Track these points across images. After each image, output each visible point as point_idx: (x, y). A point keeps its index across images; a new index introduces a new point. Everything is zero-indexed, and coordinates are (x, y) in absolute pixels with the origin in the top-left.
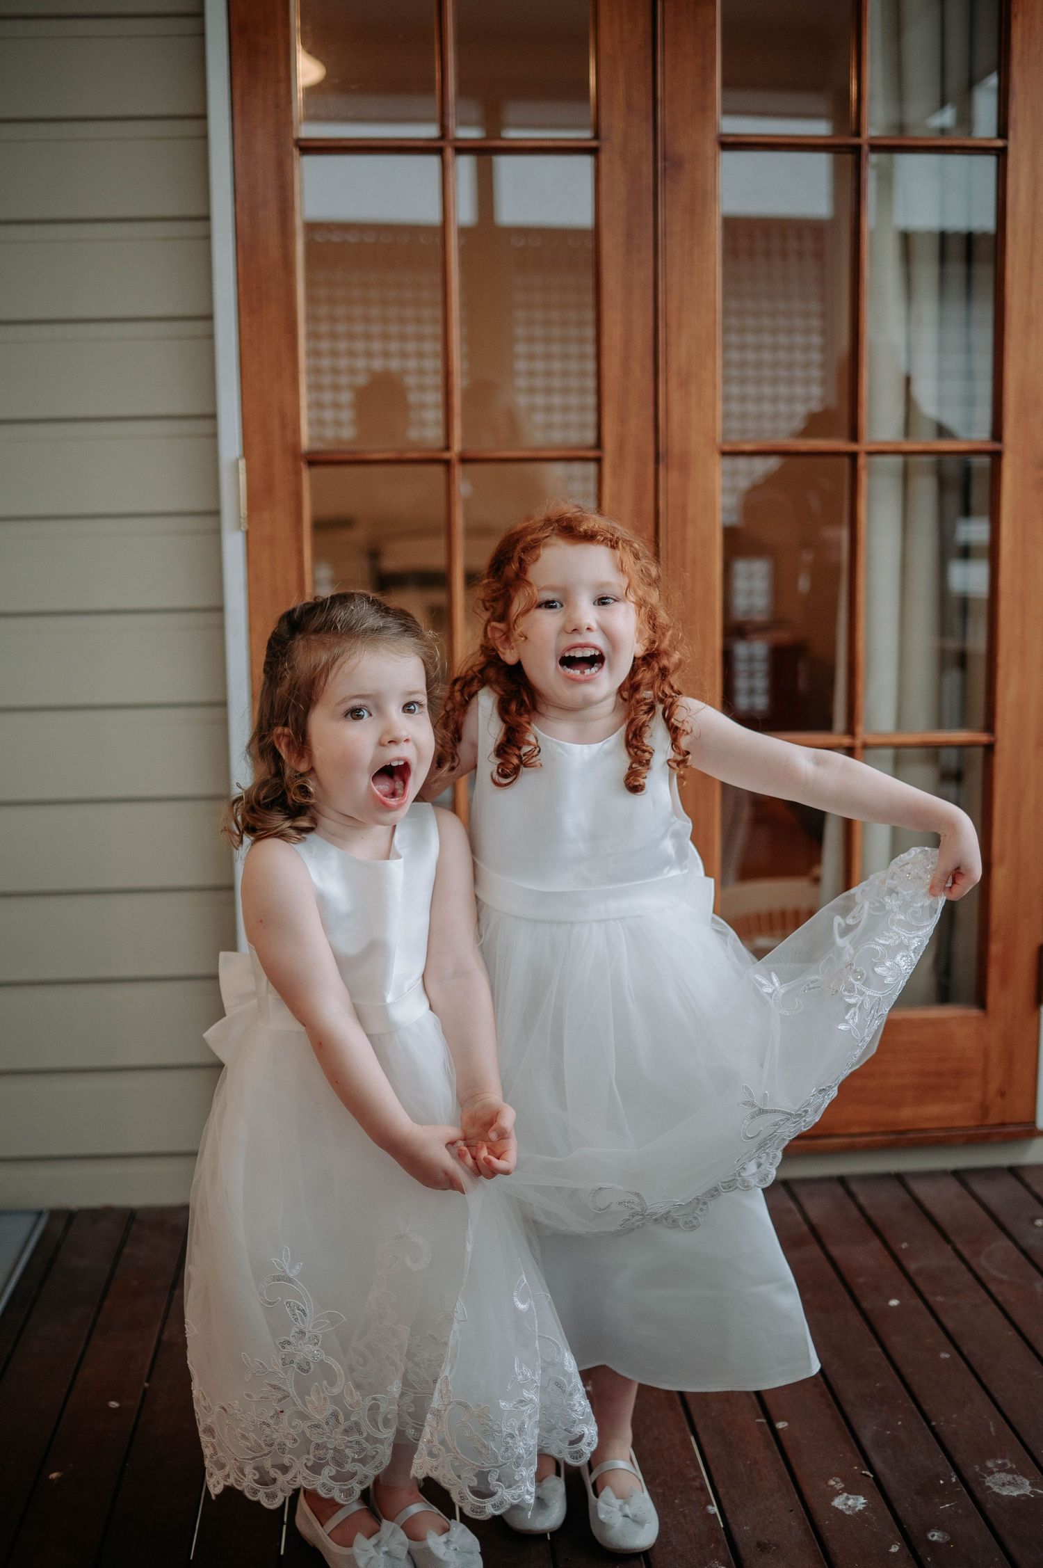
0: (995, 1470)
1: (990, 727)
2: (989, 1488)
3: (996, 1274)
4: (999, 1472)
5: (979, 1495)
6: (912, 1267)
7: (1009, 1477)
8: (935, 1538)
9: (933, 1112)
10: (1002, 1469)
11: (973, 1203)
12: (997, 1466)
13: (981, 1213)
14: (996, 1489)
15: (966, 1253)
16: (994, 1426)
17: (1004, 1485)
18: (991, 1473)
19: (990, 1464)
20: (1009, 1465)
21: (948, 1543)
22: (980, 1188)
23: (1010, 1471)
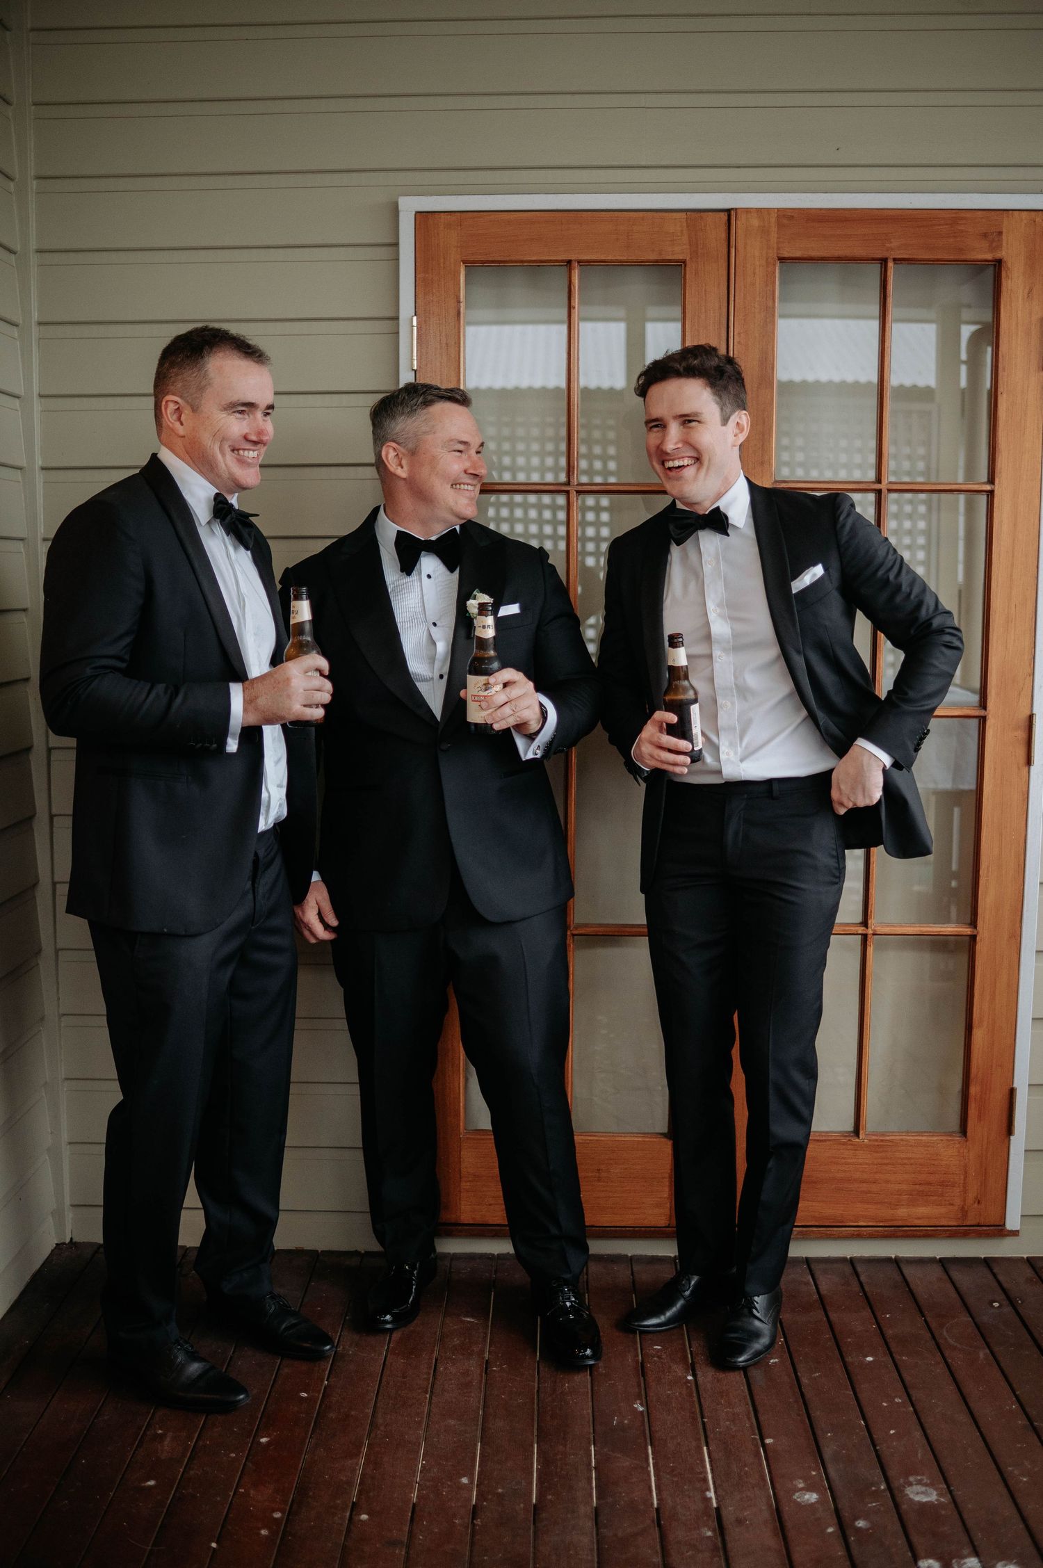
0: (914, 1483)
1: (973, 924)
2: (907, 1495)
3: (951, 1341)
4: (916, 1484)
5: (899, 1499)
6: (889, 1332)
7: (923, 1489)
8: (860, 1525)
9: (923, 1212)
10: (920, 1483)
11: (949, 1286)
12: (916, 1480)
13: (954, 1295)
14: (912, 1496)
15: (933, 1325)
16: (922, 1453)
17: (917, 1493)
18: (910, 1484)
19: (911, 1479)
20: (925, 1481)
21: (868, 1530)
22: (956, 1275)
23: (926, 1485)
